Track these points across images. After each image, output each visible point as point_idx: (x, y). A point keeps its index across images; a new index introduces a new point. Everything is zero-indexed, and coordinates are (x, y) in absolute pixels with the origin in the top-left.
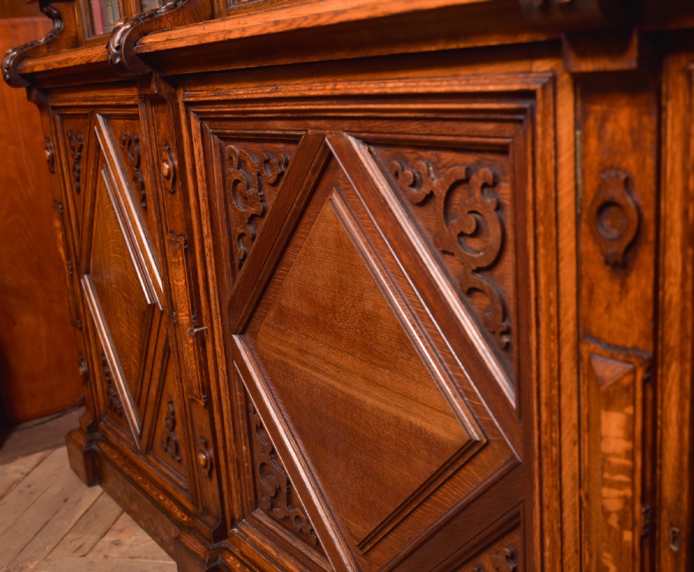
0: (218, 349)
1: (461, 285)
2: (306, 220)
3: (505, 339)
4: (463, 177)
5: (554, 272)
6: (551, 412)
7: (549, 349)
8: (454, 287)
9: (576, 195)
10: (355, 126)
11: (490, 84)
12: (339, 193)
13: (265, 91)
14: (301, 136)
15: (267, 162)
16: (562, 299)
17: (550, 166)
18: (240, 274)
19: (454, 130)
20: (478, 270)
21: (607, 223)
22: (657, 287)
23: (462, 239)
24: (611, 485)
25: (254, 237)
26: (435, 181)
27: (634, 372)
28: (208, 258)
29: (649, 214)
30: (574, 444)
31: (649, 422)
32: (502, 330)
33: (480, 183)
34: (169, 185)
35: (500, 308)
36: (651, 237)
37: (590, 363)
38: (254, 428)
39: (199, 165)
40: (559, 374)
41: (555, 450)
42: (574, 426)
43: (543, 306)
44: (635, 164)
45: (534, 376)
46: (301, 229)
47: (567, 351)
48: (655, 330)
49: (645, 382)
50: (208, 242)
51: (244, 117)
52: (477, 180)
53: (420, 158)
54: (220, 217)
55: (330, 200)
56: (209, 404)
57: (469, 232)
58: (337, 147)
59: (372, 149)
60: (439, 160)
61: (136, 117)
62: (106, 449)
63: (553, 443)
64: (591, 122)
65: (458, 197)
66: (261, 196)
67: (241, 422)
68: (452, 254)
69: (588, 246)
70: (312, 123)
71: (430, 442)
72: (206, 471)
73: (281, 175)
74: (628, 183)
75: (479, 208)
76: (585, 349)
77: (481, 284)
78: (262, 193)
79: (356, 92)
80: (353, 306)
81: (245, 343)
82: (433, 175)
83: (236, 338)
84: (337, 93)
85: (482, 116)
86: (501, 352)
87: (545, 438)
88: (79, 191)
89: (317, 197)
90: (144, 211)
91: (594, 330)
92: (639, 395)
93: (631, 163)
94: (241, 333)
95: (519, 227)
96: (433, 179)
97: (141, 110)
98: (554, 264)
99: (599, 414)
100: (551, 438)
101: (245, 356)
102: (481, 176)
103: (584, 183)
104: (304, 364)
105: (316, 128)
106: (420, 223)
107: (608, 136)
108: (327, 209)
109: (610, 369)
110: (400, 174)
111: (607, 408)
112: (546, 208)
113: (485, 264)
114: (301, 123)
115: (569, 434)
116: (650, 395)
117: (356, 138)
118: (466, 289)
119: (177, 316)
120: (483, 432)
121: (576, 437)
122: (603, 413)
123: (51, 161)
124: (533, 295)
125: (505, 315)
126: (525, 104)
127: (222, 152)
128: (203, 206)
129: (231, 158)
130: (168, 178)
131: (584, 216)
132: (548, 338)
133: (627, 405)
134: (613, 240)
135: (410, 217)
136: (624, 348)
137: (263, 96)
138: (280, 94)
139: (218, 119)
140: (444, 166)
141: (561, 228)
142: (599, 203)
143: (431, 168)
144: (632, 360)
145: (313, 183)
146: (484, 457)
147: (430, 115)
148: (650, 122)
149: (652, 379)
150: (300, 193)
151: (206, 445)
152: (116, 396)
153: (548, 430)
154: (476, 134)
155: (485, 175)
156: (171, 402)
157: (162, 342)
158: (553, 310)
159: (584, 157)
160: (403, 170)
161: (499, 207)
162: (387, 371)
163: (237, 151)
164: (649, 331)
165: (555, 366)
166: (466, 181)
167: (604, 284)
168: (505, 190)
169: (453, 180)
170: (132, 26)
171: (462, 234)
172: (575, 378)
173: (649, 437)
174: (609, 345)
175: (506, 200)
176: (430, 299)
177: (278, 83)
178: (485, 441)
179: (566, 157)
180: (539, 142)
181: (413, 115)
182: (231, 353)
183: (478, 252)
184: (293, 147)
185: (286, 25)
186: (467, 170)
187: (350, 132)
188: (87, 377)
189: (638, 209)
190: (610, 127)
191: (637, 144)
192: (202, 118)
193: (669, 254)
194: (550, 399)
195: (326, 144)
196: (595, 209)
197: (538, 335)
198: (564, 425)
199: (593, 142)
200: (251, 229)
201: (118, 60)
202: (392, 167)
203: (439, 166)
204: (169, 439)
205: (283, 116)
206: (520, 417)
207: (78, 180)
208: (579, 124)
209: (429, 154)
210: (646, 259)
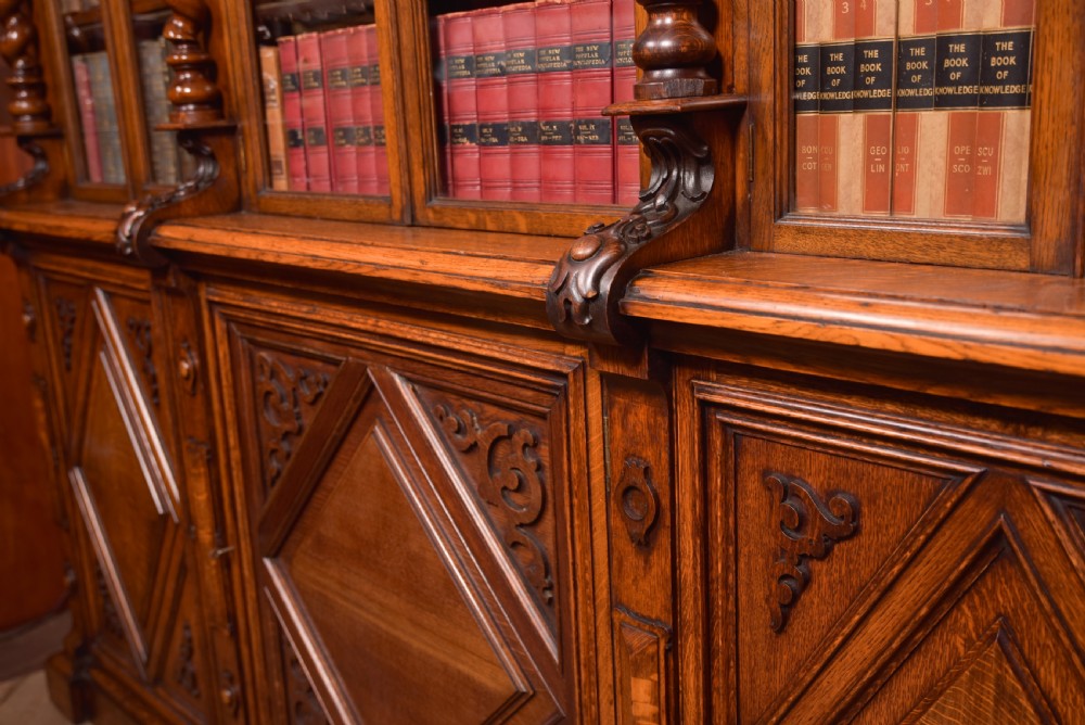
0: (247, 573)
1: (506, 538)
2: (346, 446)
3: (549, 595)
4: (506, 434)
5: (588, 541)
6: (589, 673)
7: (586, 613)
8: (499, 538)
9: (606, 473)
10: (399, 364)
11: (527, 358)
12: (382, 426)
13: (302, 309)
14: (341, 361)
15: (304, 378)
16: (596, 567)
17: (582, 444)
18: (273, 492)
19: (496, 389)
20: (522, 525)
21: (632, 504)
22: (674, 568)
23: (506, 492)
25: (288, 456)
26: (479, 432)
27: (658, 643)
28: (235, 473)
29: (665, 502)
30: (611, 703)
31: (672, 687)
32: (544, 586)
33: (522, 444)
34: (189, 385)
35: (543, 566)
36: (668, 522)
37: (621, 631)
38: (288, 663)
39: (225, 369)
40: (596, 637)
41: (593, 708)
42: (610, 686)
43: (579, 573)
44: (654, 455)
45: (574, 636)
46: (341, 456)
47: (602, 615)
48: (674, 605)
49: (667, 652)
50: (235, 455)
51: (278, 329)
52: (518, 439)
53: (464, 406)
54: (249, 427)
55: (373, 432)
56: (234, 633)
57: (512, 488)
58: (378, 380)
59: (417, 387)
60: (483, 412)
61: (148, 302)
62: (99, 677)
63: (591, 702)
64: (616, 411)
65: (501, 451)
66: (298, 413)
67: (273, 656)
68: (497, 506)
69: (616, 522)
70: (353, 351)
71: (478, 691)
72: (231, 711)
73: (319, 395)
74: (647, 471)
75: (521, 465)
76: (616, 616)
77: (525, 539)
78: (296, 410)
79: (400, 335)
80: (398, 545)
81: (278, 567)
82: (477, 426)
83: (268, 563)
84: (379, 330)
85: (521, 383)
86: (544, 607)
87: (585, 697)
88: (68, 368)
89: (359, 424)
90: (155, 409)
91: (624, 599)
92: (662, 664)
93: (649, 454)
94: (274, 556)
95: (557, 492)
96: (477, 430)
97: (155, 298)
98: (588, 534)
99: (630, 680)
100: (590, 697)
101: (278, 583)
102: (522, 436)
103: (611, 464)
104: (346, 599)
105: (358, 357)
106: (465, 469)
107: (630, 427)
108: (370, 442)
109: (638, 639)
110: (445, 419)
111: (635, 676)
112: (580, 482)
113: (527, 521)
114: (341, 349)
115: (605, 695)
116: (672, 663)
117: (400, 375)
118: (510, 543)
119: (196, 533)
120: (529, 682)
121: (612, 697)
122: (632, 679)
123: (32, 327)
124: (571, 561)
125: (547, 573)
126: (560, 383)
127: (251, 357)
128: (230, 415)
129: (262, 366)
130: (187, 378)
131: (612, 495)
132: (585, 603)
133: (652, 672)
134: (636, 521)
135: (455, 463)
136: (650, 619)
137: (300, 315)
138: (318, 318)
139: (248, 325)
140: (488, 419)
141: (593, 502)
142: (624, 486)
143: (475, 418)
144: (655, 631)
145: (353, 412)
146: (531, 708)
147: (473, 371)
148: (663, 422)
149: (673, 649)
150: (341, 420)
151: (231, 680)
152: (115, 614)
153: (587, 689)
154: (517, 397)
155: (526, 436)
156: (187, 627)
157: (176, 559)
158: (588, 576)
159: (611, 441)
160: (447, 415)
161: (539, 467)
162: (434, 616)
163: (269, 359)
164: (669, 606)
165: (592, 629)
166: (510, 437)
167: (632, 559)
168: (544, 450)
169: (496, 435)
170: (146, 213)
171: (505, 488)
172: (610, 641)
173: (672, 701)
174: (637, 614)
175: (546, 462)
176: (476, 548)
177: (316, 303)
178: (531, 692)
179: (596, 437)
180: (572, 422)
181: (456, 367)
182: (262, 579)
183: (522, 507)
184: (332, 368)
185: (325, 264)
186: (509, 427)
187: (395, 369)
188: (76, 588)
189: (657, 497)
190: (631, 418)
191: (654, 438)
192: (228, 319)
193: (682, 538)
194: (588, 659)
195: (368, 376)
196: (620, 491)
197: (576, 598)
198: (601, 685)
199: (618, 430)
200: (285, 446)
201: (129, 250)
202: (437, 410)
203: (482, 417)
204: (184, 670)
205: (321, 338)
206: (563, 672)
207: (68, 355)
208: (606, 408)
209: (473, 403)
210: (664, 539)
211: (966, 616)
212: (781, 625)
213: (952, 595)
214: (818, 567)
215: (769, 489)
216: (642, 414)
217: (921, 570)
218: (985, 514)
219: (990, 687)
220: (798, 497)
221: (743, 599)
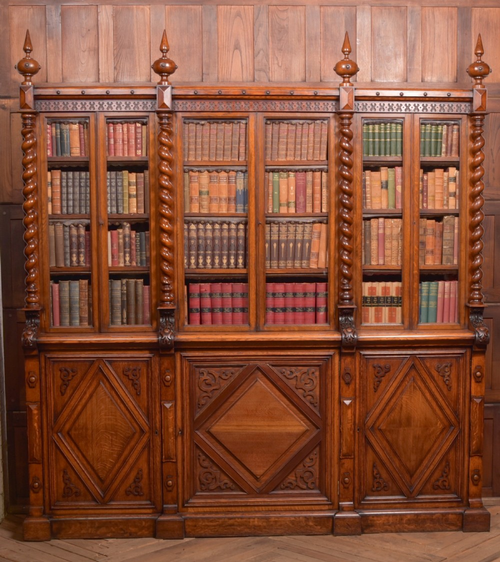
1: (303, 396)
2: (241, 388)
4: (306, 372)
9: (339, 372)
10: (271, 362)
12: (259, 378)
13: (235, 353)
14: (245, 365)
15: (224, 373)
18: (205, 409)
20: (310, 391)
21: (346, 377)
22: (355, 386)
24: (348, 423)
25: (211, 397)
26: (297, 373)
29: (353, 375)
31: (354, 410)
34: (169, 384)
35: (316, 398)
36: (354, 378)
37: (343, 402)
42: (338, 416)
47: (337, 402)
50: (188, 401)
51: (219, 360)
52: (310, 372)
53: (292, 368)
54: (194, 392)
55: (257, 381)
57: (308, 383)
60: (298, 369)
64: (342, 360)
65: (303, 376)
66: (219, 383)
68: (302, 389)
69: (341, 381)
70: (252, 362)
72: (171, 488)
73: (231, 376)
75: (311, 378)
76: (342, 400)
77: (311, 394)
83: (197, 432)
84: (268, 354)
85: (316, 359)
88: (63, 394)
90: (137, 396)
91: (343, 396)
92: (353, 405)
93: (350, 366)
101: (202, 436)
103: (341, 370)
105: (255, 363)
110: (285, 372)
113: (312, 389)
114: (247, 362)
117: (270, 365)
118: (305, 396)
126: (328, 357)
128: (185, 389)
129: (203, 373)
130: (168, 381)
131: (341, 376)
134: (348, 379)
136: (349, 398)
140: (300, 370)
141: (335, 379)
144: (352, 399)
146: (308, 434)
148: (353, 360)
149: (355, 403)
150: (244, 380)
151: (172, 477)
154: (312, 363)
155: (313, 371)
156: (141, 470)
159: (341, 366)
161: (316, 377)
163: (206, 370)
164: (354, 393)
167: (345, 387)
168: (317, 373)
169: (303, 373)
171: (305, 384)
176: (296, 400)
178: (309, 429)
179: (337, 366)
180: (333, 364)
183: (309, 387)
184: (237, 368)
186: (307, 370)
188: (41, 487)
190: (346, 361)
191: (351, 363)
192: (189, 361)
193: (357, 381)
195: (258, 367)
196: (343, 375)
199: (343, 363)
200: (211, 394)
202: (281, 371)
204: (136, 487)
207: (65, 389)
208: (340, 360)
209: (294, 367)
210: (353, 382)
211: (408, 378)
212: (376, 390)
213: (406, 376)
214: (382, 378)
215: (374, 367)
216: (349, 359)
217: (401, 373)
218: (410, 362)
219: (412, 387)
220: (380, 367)
221: (368, 388)
